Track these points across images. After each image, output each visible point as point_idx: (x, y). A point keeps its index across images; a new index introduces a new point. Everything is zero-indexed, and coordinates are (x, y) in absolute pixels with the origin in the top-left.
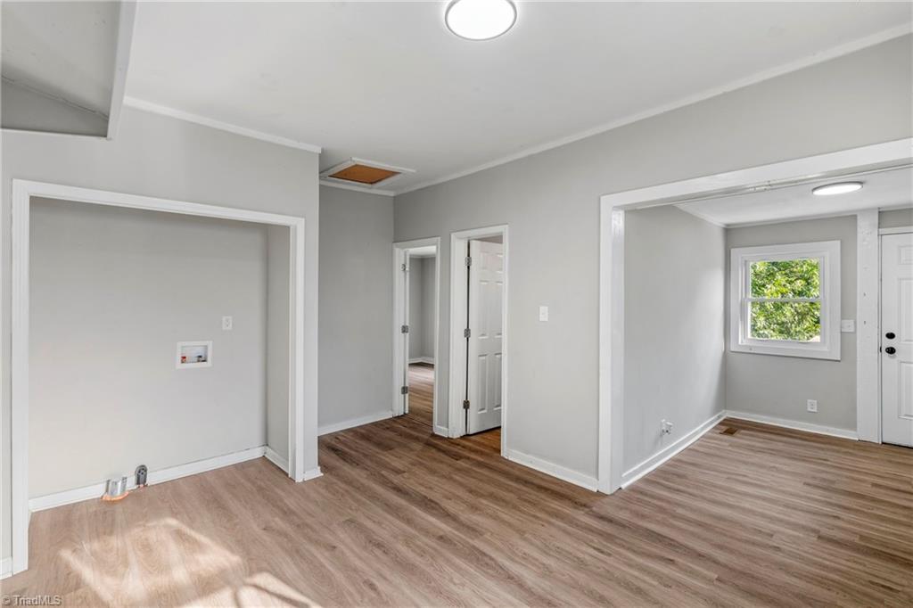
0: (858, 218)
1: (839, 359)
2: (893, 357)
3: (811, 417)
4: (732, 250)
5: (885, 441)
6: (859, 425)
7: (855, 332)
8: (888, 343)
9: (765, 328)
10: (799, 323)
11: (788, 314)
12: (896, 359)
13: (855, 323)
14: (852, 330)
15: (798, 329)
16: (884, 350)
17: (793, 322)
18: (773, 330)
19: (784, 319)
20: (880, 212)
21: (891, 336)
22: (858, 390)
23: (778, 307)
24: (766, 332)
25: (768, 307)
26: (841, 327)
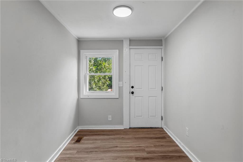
0: (124, 41)
1: (118, 98)
2: (133, 95)
3: (110, 123)
4: (81, 51)
5: (131, 127)
6: (124, 123)
7: (123, 87)
8: (132, 90)
9: (95, 88)
10: (103, 86)
11: (101, 84)
12: (134, 96)
13: (123, 82)
14: (122, 86)
15: (103, 88)
16: (131, 93)
17: (102, 86)
18: (97, 88)
19: (100, 85)
20: (130, 40)
21: (133, 87)
22: (124, 109)
23: (98, 81)
24: (95, 89)
25: (96, 81)
26: (119, 85)
